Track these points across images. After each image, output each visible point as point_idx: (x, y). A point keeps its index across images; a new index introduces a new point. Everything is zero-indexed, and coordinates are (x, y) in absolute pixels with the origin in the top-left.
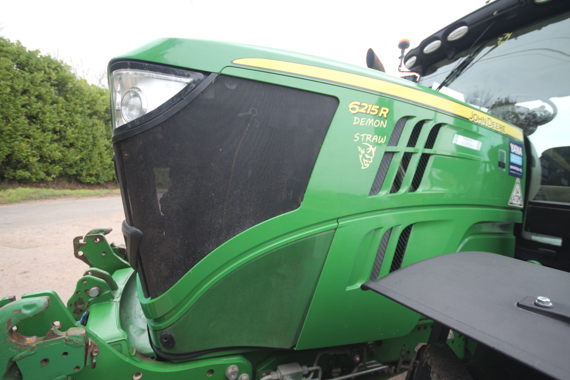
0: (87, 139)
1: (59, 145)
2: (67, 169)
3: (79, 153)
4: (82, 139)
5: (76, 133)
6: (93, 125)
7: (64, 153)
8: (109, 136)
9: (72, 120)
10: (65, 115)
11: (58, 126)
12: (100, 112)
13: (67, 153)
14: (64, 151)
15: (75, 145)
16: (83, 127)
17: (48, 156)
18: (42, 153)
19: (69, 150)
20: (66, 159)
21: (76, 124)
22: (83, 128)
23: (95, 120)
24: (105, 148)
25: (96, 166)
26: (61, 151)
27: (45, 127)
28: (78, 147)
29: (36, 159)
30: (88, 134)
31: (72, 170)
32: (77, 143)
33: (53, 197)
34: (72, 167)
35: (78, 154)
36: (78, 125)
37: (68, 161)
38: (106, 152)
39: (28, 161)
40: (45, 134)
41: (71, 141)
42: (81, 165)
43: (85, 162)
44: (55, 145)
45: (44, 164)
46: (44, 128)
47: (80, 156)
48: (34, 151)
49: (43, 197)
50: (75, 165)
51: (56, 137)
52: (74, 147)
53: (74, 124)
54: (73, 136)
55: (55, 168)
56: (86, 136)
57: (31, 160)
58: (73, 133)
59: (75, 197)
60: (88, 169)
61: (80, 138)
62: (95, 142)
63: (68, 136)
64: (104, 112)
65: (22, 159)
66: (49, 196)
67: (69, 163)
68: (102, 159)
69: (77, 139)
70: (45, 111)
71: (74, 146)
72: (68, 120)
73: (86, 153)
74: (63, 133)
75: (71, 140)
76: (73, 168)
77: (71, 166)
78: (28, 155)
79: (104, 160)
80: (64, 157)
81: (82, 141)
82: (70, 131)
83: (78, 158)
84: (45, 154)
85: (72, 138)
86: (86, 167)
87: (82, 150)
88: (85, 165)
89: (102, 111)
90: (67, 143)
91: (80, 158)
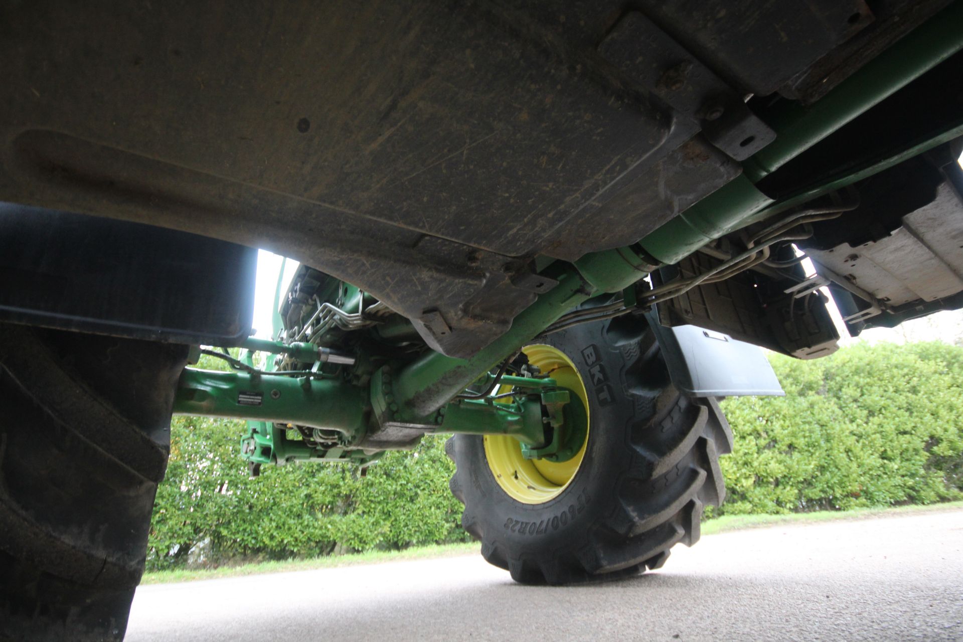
0: (811, 432)
1: (774, 452)
2: (806, 491)
3: (810, 458)
4: (803, 433)
5: (788, 426)
6: (812, 406)
7: (785, 464)
8: (852, 415)
9: (774, 409)
10: (762, 406)
11: (760, 425)
12: (817, 383)
13: (789, 461)
14: (785, 459)
15: (796, 446)
16: (794, 413)
17: (765, 474)
18: (755, 470)
19: (791, 457)
20: (793, 473)
21: (783, 413)
22: (795, 416)
23: (812, 396)
24: (855, 438)
25: (855, 475)
26: (780, 462)
27: (741, 432)
28: (803, 449)
29: (751, 481)
30: (809, 423)
31: (815, 490)
32: (798, 441)
33: (765, 525)
34: (812, 485)
35: (809, 461)
36: (785, 414)
37: (799, 476)
38: (860, 445)
39: (742, 486)
40: (747, 441)
41: (788, 442)
42: (823, 478)
43: (830, 472)
44: (767, 454)
45: (767, 488)
46: (741, 434)
47: (813, 463)
48: (744, 471)
49: (750, 525)
50: (817, 481)
51: (762, 442)
52: (797, 450)
53: (779, 413)
54: (786, 432)
55: (785, 491)
56: (807, 427)
57: (744, 485)
58: (783, 428)
59: (803, 523)
60: (841, 484)
61: (799, 433)
62: (828, 431)
63: (778, 435)
64: (823, 380)
65: (733, 485)
66: (759, 524)
67: (801, 479)
68: (859, 460)
69: (794, 435)
70: (733, 409)
71: (796, 448)
72: (768, 411)
73: (820, 454)
74: (770, 433)
75: (786, 439)
76: (815, 488)
77: (808, 483)
78: (738, 478)
79: (864, 461)
80: (790, 469)
81: (804, 437)
82: (777, 426)
83: (812, 466)
84: (759, 472)
85: (785, 436)
86: (835, 480)
87: (812, 451)
88: (832, 478)
89: (819, 380)
90: (783, 445)
91: (815, 465)
